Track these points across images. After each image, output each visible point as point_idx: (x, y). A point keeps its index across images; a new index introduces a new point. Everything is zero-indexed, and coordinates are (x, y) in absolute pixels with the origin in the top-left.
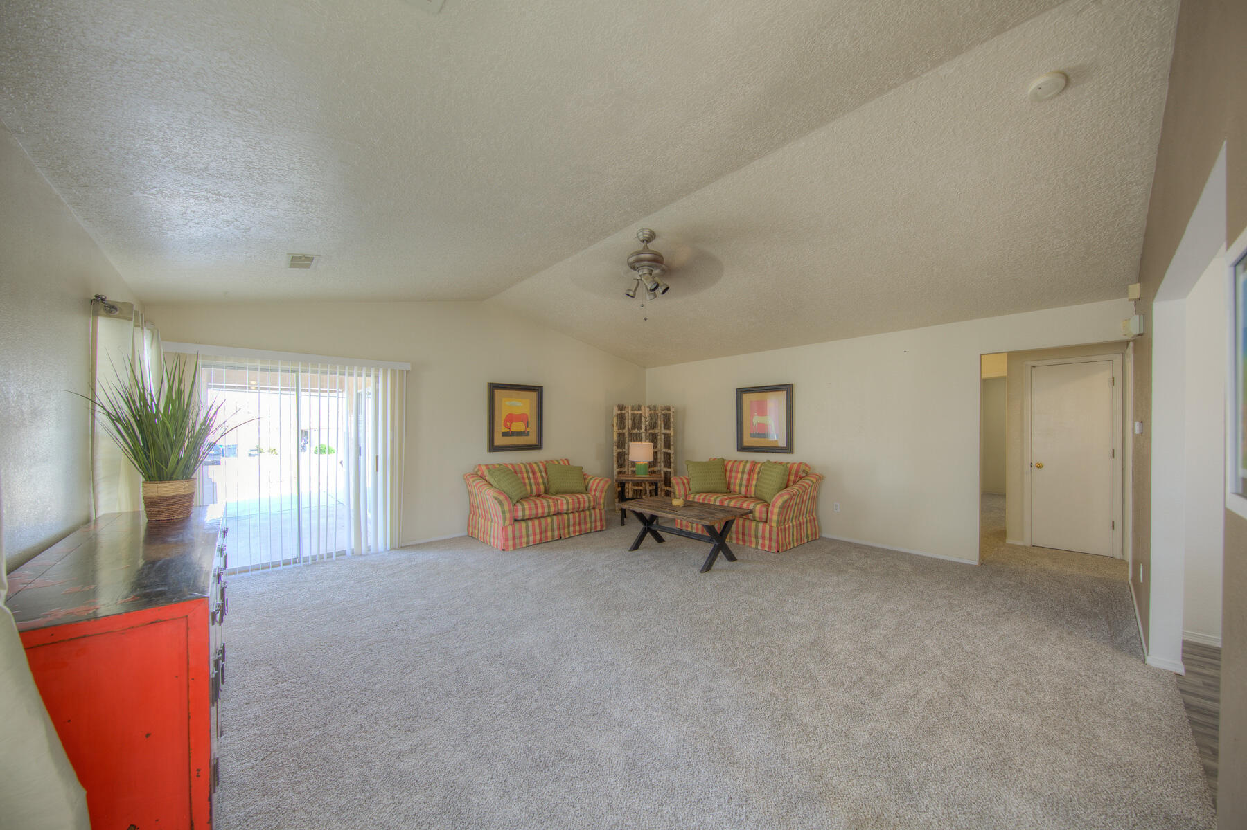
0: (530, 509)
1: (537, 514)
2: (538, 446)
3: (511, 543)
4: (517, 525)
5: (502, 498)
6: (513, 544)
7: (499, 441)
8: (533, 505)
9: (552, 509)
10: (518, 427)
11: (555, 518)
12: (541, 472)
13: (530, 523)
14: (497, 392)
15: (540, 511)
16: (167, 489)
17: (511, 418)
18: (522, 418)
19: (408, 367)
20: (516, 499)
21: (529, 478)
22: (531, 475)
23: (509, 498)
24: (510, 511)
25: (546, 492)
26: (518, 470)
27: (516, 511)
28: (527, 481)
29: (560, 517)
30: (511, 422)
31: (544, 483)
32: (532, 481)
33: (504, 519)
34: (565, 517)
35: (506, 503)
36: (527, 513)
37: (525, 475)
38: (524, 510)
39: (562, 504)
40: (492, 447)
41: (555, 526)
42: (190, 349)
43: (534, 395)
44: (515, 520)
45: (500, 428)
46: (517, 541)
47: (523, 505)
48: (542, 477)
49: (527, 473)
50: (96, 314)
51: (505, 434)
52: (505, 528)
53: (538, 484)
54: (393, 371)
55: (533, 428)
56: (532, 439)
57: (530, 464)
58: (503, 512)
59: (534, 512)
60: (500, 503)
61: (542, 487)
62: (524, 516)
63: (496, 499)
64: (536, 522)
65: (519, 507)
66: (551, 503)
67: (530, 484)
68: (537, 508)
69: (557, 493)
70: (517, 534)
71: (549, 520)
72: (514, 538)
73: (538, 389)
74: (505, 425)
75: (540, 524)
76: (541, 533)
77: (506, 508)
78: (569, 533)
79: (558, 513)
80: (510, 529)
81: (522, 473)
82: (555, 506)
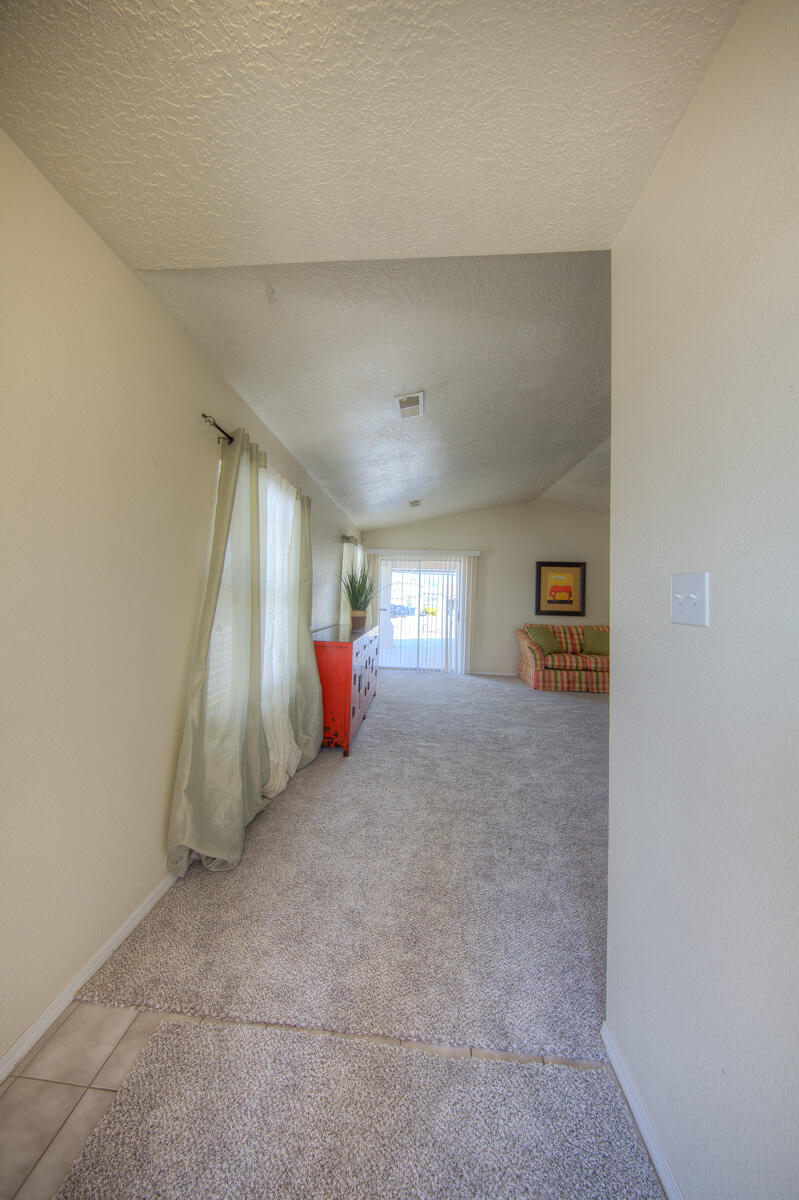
0: (559, 661)
1: (565, 666)
2: (581, 613)
3: (541, 684)
4: (547, 671)
5: (533, 648)
6: (543, 685)
7: (544, 606)
8: (562, 658)
9: (581, 665)
10: (561, 596)
11: (583, 673)
12: (578, 634)
13: (559, 672)
14: (543, 569)
15: (568, 664)
16: (359, 614)
17: (555, 589)
18: (567, 589)
19: (477, 554)
20: (547, 651)
21: (566, 638)
22: (568, 636)
23: (540, 649)
24: (541, 660)
25: (582, 651)
26: (557, 630)
27: (547, 660)
28: (564, 640)
29: (589, 673)
30: (555, 592)
31: (581, 644)
32: (569, 641)
33: (536, 665)
34: (594, 674)
35: (537, 652)
36: (556, 663)
37: (563, 635)
38: (553, 661)
39: (590, 662)
40: (539, 611)
41: (583, 680)
42: (376, 551)
43: (578, 570)
44: (546, 668)
45: (546, 596)
46: (547, 684)
47: (553, 657)
48: (580, 639)
49: (565, 633)
50: (343, 542)
51: (550, 602)
52: (537, 672)
53: (574, 644)
54: (469, 557)
55: (576, 597)
56: (575, 607)
57: (569, 628)
58: (536, 660)
59: (562, 664)
60: (533, 651)
61: (578, 647)
62: (553, 665)
63: (530, 648)
64: (565, 673)
65: (550, 657)
66: (580, 660)
67: (567, 643)
68: (565, 661)
69: (590, 653)
70: (547, 678)
71: (577, 673)
72: (544, 681)
73: (582, 566)
74: (550, 594)
75: (568, 675)
76: (569, 682)
77: (538, 657)
78: (598, 689)
79: (586, 670)
80: (541, 673)
81: (560, 633)
82: (583, 663)
